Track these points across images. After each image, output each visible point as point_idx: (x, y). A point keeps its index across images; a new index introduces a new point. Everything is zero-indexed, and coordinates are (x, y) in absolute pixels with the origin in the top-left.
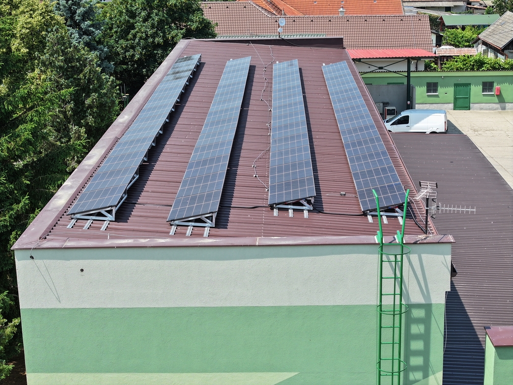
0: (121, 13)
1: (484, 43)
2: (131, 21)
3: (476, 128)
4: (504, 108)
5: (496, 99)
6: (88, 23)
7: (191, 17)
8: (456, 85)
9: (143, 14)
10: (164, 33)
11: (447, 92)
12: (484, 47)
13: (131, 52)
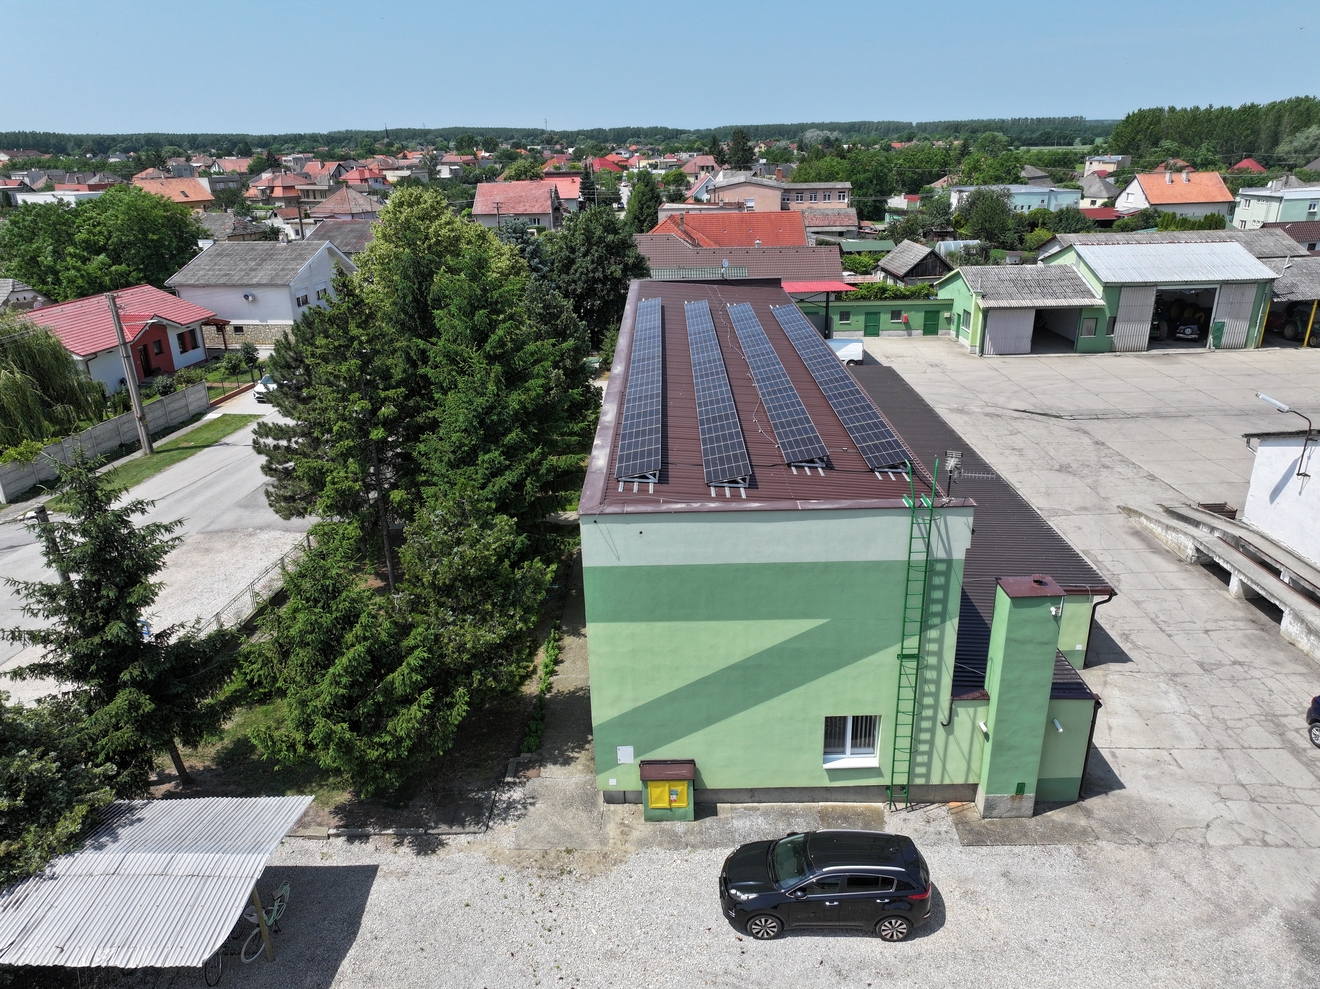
0: (561, 248)
1: (883, 270)
2: (572, 256)
3: (888, 354)
4: (910, 335)
5: (903, 326)
6: (536, 260)
7: (627, 252)
8: (867, 314)
9: (582, 249)
10: (603, 268)
11: (858, 320)
12: (883, 274)
13: (573, 286)
